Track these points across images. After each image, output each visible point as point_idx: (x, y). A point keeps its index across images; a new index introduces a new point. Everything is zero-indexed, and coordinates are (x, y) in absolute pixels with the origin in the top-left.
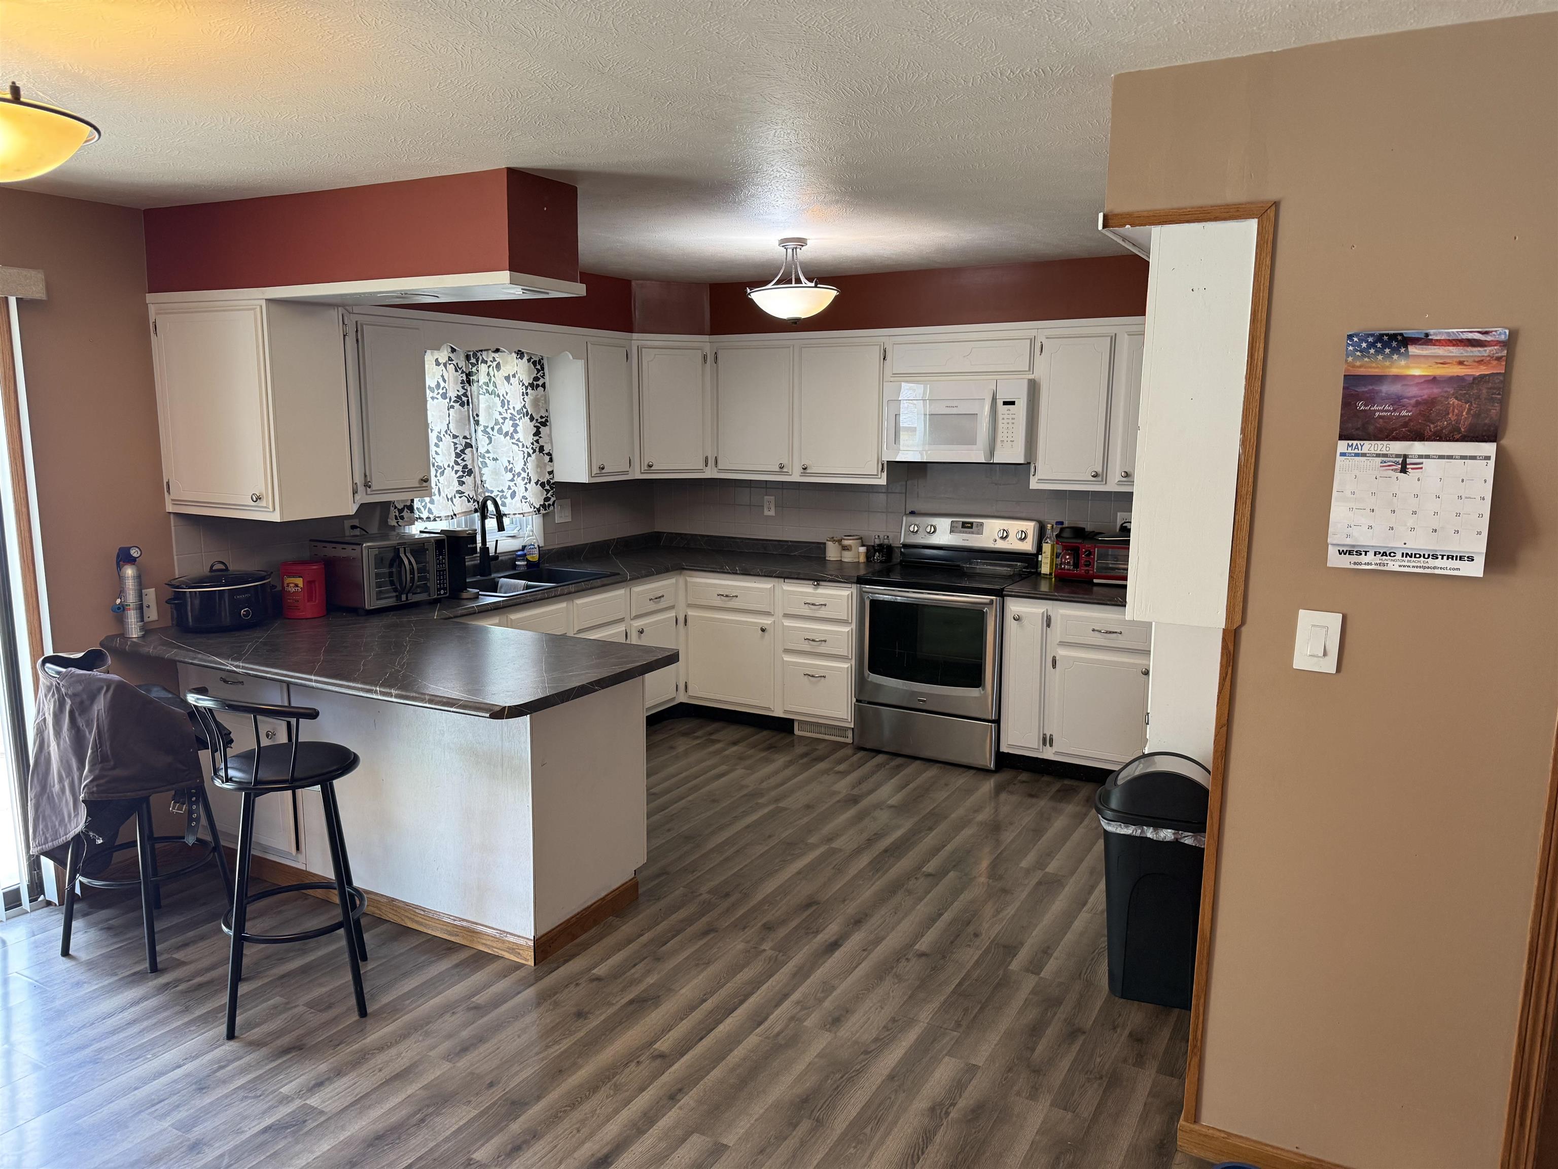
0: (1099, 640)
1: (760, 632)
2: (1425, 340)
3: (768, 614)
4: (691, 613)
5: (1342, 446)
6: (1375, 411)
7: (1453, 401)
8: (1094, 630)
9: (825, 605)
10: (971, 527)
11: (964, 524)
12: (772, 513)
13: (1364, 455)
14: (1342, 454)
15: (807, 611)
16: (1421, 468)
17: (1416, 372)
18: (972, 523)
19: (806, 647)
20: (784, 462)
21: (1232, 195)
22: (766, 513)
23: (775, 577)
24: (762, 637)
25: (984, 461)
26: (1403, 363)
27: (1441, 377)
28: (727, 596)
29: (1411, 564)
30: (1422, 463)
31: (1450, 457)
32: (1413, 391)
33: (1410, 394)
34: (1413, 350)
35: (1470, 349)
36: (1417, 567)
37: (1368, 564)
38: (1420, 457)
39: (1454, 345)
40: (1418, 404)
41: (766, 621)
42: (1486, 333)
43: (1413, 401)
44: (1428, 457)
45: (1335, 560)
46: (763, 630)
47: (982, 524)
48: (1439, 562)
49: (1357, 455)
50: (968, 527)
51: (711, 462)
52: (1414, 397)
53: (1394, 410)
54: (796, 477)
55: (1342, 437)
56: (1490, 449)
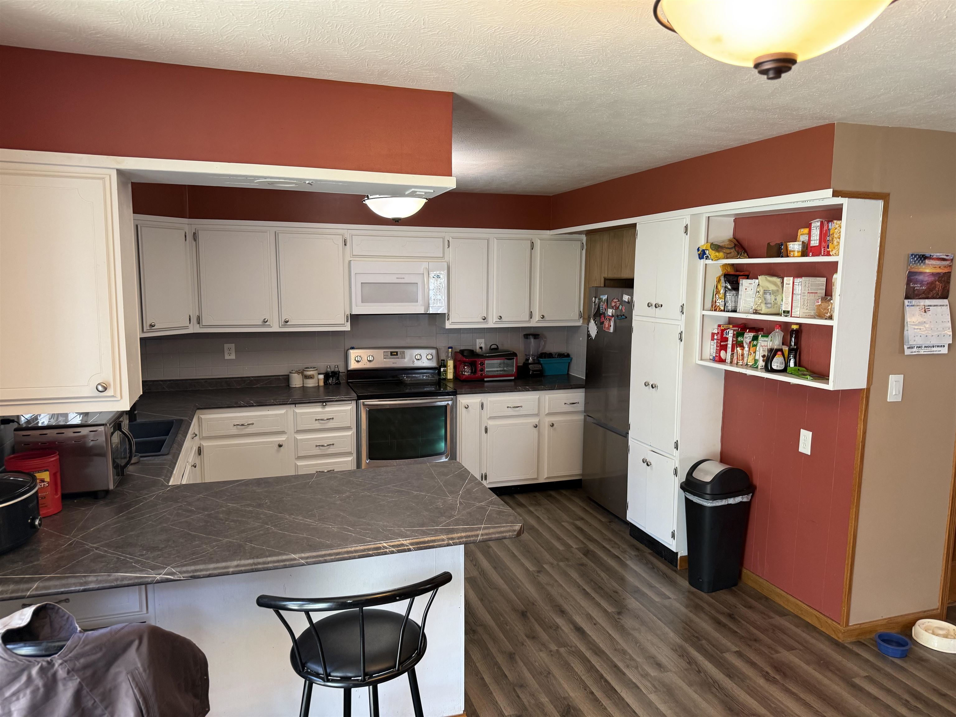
0: (511, 412)
1: (277, 446)
2: (930, 258)
3: (283, 433)
4: (205, 444)
5: (906, 302)
6: (915, 287)
7: (937, 283)
8: (508, 407)
9: (333, 419)
10: (397, 355)
11: (391, 353)
12: (233, 357)
13: (913, 306)
14: (908, 306)
15: (317, 425)
16: (930, 310)
17: (928, 271)
18: (397, 352)
19: (318, 451)
20: (267, 318)
21: (876, 189)
22: (227, 357)
23: (289, 404)
24: (278, 451)
25: (423, 313)
26: (924, 267)
27: (935, 273)
28: (242, 425)
29: (927, 350)
30: (929, 308)
31: (937, 306)
32: (926, 279)
33: (925, 280)
34: (927, 261)
35: (942, 262)
36: (929, 351)
37: (915, 352)
38: (929, 306)
39: (938, 260)
40: (928, 284)
41: (281, 439)
42: (947, 256)
43: (926, 283)
44: (931, 306)
45: (907, 352)
46: (280, 446)
47: (404, 353)
48: (935, 349)
49: (911, 306)
50: (394, 355)
51: (194, 320)
52: (926, 281)
53: (921, 287)
54: (276, 328)
55: (907, 297)
56: (945, 302)
